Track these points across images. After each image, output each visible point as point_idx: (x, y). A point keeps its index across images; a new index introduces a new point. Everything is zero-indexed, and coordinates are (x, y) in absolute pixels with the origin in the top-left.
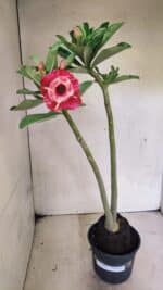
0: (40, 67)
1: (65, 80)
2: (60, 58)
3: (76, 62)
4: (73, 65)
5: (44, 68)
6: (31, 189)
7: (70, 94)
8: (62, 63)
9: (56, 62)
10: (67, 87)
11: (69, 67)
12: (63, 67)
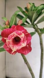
0: (7, 23)
1: (20, 34)
2: (18, 19)
3: (27, 22)
4: (25, 23)
5: (9, 24)
6: (5, 68)
7: (24, 45)
8: (19, 22)
9: (16, 21)
10: (22, 39)
11: (23, 24)
12: (19, 24)
